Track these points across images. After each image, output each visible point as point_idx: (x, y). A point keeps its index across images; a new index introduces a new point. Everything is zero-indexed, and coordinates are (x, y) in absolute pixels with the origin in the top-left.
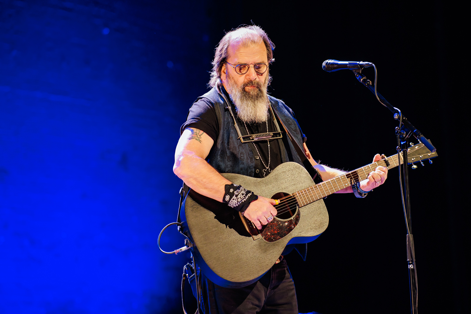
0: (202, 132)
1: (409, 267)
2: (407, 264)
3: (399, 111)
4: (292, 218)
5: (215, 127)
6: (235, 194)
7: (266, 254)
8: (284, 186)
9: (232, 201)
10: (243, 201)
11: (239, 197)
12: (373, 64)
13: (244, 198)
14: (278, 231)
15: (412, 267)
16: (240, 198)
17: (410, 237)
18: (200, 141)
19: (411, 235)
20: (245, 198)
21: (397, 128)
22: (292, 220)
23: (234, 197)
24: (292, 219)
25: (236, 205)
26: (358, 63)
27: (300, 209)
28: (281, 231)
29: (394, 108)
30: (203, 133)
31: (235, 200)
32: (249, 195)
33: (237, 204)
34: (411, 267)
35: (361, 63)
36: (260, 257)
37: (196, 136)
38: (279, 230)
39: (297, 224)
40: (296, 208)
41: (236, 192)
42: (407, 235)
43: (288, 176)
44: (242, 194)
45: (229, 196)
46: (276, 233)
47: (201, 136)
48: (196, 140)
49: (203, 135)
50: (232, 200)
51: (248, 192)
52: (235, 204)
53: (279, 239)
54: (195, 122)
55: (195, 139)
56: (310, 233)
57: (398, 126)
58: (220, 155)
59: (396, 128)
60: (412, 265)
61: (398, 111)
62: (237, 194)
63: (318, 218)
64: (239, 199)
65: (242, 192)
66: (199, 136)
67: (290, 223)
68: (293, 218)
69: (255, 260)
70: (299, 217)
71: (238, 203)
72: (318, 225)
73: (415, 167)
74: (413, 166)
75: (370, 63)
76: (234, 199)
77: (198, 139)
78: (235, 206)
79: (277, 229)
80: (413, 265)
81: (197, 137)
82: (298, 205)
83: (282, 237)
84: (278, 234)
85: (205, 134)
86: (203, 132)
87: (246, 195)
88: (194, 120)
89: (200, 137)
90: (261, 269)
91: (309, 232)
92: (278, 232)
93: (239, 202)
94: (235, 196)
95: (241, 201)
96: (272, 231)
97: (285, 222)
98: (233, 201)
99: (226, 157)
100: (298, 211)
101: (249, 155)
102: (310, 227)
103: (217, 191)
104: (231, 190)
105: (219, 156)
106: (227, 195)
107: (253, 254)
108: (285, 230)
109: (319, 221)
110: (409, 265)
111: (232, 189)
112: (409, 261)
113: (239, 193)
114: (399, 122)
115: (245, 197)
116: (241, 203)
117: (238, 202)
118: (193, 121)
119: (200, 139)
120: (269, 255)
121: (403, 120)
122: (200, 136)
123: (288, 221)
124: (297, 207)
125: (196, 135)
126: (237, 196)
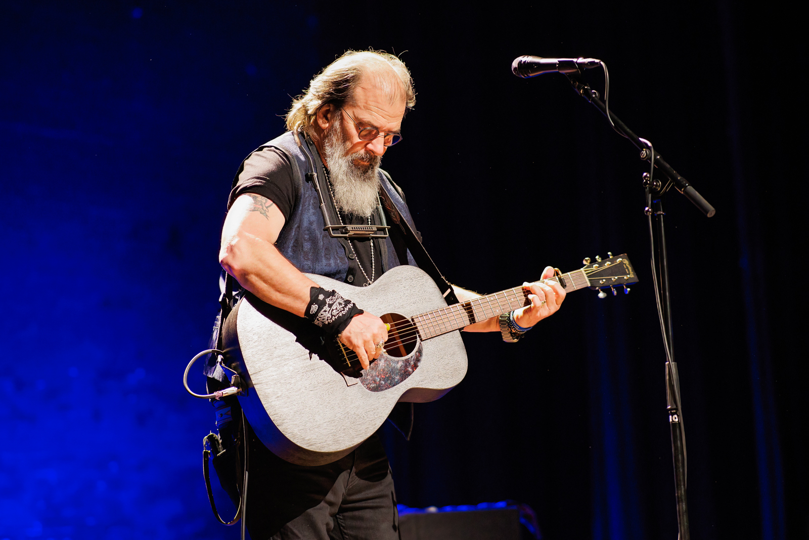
0: (270, 202)
1: (671, 420)
2: (667, 414)
3: (649, 144)
5: (291, 197)
6: (328, 303)
8: (398, 304)
9: (322, 314)
10: (341, 315)
11: (334, 307)
12: (602, 63)
14: (387, 374)
15: (677, 420)
16: (336, 309)
17: (671, 365)
18: (267, 216)
19: (673, 363)
20: (343, 310)
21: (646, 176)
22: (408, 359)
23: (326, 308)
26: (575, 60)
27: (422, 343)
29: (641, 139)
30: (272, 205)
31: (327, 312)
32: (350, 306)
33: (331, 319)
34: (674, 419)
35: (581, 60)
37: (261, 207)
39: (418, 366)
40: (416, 342)
41: (328, 300)
42: (667, 363)
43: (405, 288)
44: (339, 303)
45: (317, 306)
46: (382, 378)
47: (269, 209)
48: (261, 213)
49: (272, 207)
50: (322, 312)
51: (347, 302)
52: (328, 320)
53: (388, 388)
54: (260, 185)
55: (259, 212)
56: (437, 384)
57: (649, 172)
58: (292, 247)
59: (645, 174)
60: (676, 416)
61: (646, 144)
62: (330, 303)
63: (451, 361)
64: (334, 311)
65: (338, 301)
66: (265, 208)
67: (406, 364)
68: (411, 357)
69: (348, 418)
70: (421, 356)
71: (332, 317)
72: (451, 371)
73: (601, 295)
74: (599, 292)
75: (597, 61)
76: (325, 311)
77: (263, 212)
78: (327, 323)
79: (385, 372)
80: (678, 416)
81: (263, 208)
82: (420, 336)
83: (392, 385)
85: (274, 205)
86: (272, 202)
87: (346, 305)
88: (258, 180)
89: (267, 210)
91: (435, 382)
92: (386, 377)
93: (335, 316)
94: (327, 306)
95: (338, 314)
96: (377, 374)
97: (398, 362)
98: (324, 313)
99: (302, 253)
100: (419, 348)
101: (337, 253)
102: (437, 374)
103: (297, 297)
104: (320, 296)
105: (290, 249)
106: (313, 304)
107: (345, 408)
108: (398, 375)
109: (451, 365)
110: (670, 417)
111: (322, 295)
112: (671, 409)
113: (335, 302)
114: (650, 164)
115: (343, 308)
116: (336, 317)
117: (332, 315)
118: (256, 182)
119: (267, 213)
121: (656, 161)
122: (267, 207)
123: (403, 361)
124: (418, 339)
125: (261, 205)
126: (330, 306)
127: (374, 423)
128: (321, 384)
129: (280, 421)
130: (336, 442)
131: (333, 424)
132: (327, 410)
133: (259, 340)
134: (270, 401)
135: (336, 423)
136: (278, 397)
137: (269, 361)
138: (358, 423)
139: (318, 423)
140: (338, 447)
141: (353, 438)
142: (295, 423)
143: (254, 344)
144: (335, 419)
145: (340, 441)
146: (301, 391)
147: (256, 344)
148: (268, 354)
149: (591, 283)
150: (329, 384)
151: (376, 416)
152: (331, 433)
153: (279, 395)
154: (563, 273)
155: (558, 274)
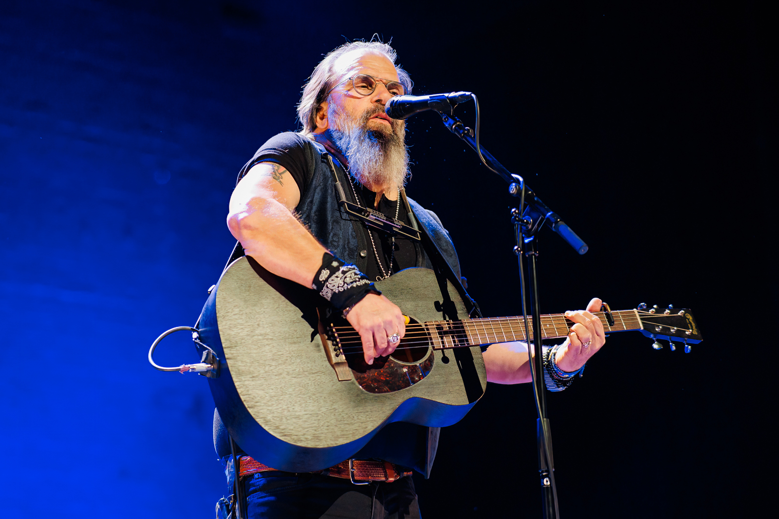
0: (283, 169)
4: (418, 363)
6: (341, 270)
7: (357, 411)
10: (355, 286)
13: (357, 279)
14: (387, 377)
22: (416, 365)
23: (339, 274)
24: (418, 365)
25: (340, 288)
26: (446, 95)
27: (434, 351)
28: (392, 379)
30: (285, 172)
32: (367, 281)
33: (342, 287)
35: (452, 94)
36: (345, 412)
38: (390, 376)
39: (426, 376)
40: (427, 348)
44: (354, 273)
45: (328, 271)
46: (382, 380)
49: (285, 174)
50: (333, 277)
52: (338, 287)
53: (387, 391)
65: (354, 271)
66: (278, 175)
67: (412, 370)
68: (420, 364)
69: (335, 415)
70: (431, 366)
73: (656, 346)
74: (654, 342)
75: (468, 93)
76: (337, 277)
77: (277, 178)
78: (337, 291)
79: (385, 374)
82: (432, 343)
83: (392, 389)
84: (387, 383)
89: (280, 176)
90: (343, 435)
92: (386, 380)
95: (351, 283)
96: (376, 375)
97: (403, 366)
98: (335, 279)
100: (431, 355)
104: (334, 262)
106: (324, 269)
107: (332, 403)
108: (401, 380)
113: (349, 271)
117: (344, 283)
119: (281, 180)
120: (363, 413)
122: (280, 174)
123: (409, 367)
124: (430, 347)
125: (274, 171)
127: (364, 426)
128: (306, 373)
129: (252, 403)
130: (316, 438)
131: (316, 418)
132: (310, 401)
133: (241, 313)
134: (244, 379)
135: (319, 418)
136: (254, 377)
137: (249, 337)
138: (346, 422)
139: (297, 414)
140: (317, 444)
141: (338, 437)
142: (270, 408)
143: (234, 317)
144: (319, 413)
145: (321, 438)
146: (282, 376)
147: (236, 317)
148: (249, 329)
149: (644, 326)
150: (316, 375)
151: (368, 419)
152: (311, 427)
153: (254, 375)
154: (611, 310)
155: (605, 309)
